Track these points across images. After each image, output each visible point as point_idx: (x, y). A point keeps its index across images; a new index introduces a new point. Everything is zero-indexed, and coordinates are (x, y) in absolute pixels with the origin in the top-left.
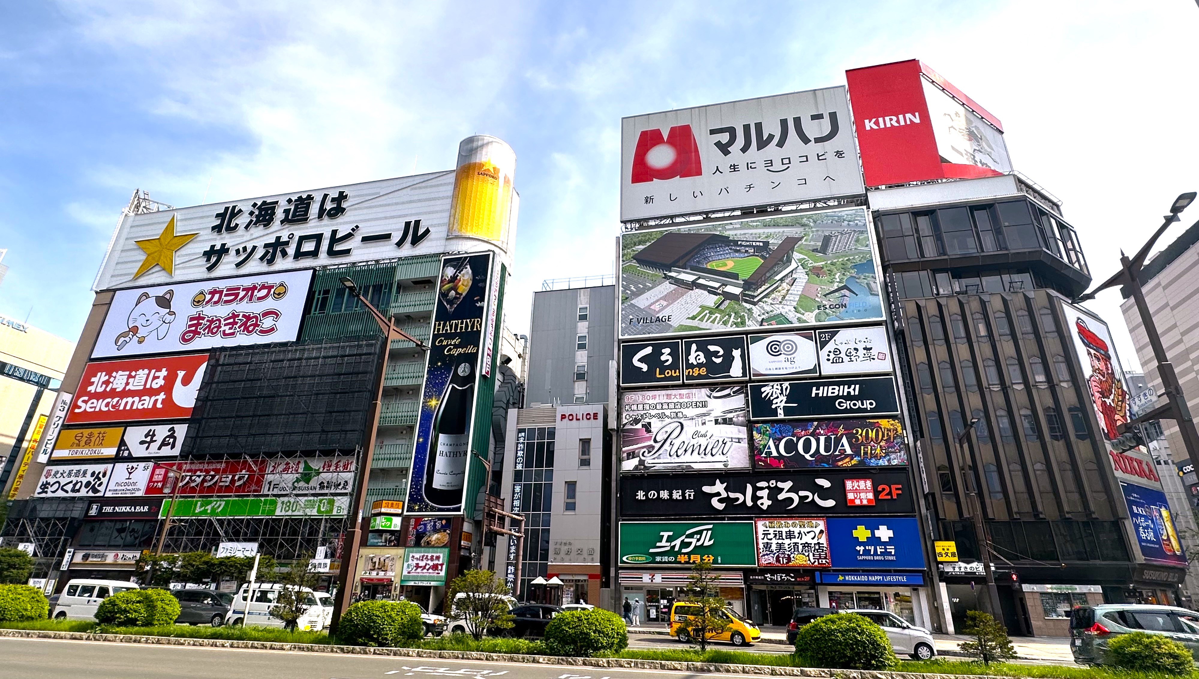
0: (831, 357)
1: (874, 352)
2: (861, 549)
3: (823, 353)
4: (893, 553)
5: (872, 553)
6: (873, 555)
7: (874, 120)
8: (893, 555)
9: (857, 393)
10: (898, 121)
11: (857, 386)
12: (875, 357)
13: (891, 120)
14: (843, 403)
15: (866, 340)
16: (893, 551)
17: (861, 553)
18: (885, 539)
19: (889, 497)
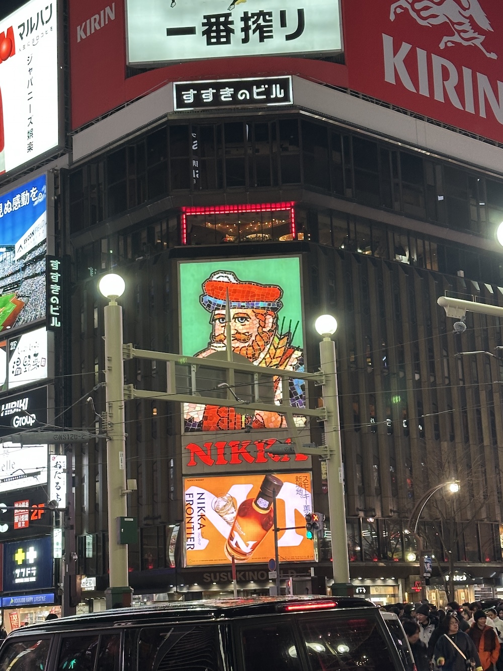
0: (14, 370)
1: (39, 357)
2: (17, 571)
3: (11, 364)
4: (34, 575)
5: (23, 576)
6: (24, 577)
7: (84, 24)
8: (34, 576)
9: (26, 409)
10: (99, 23)
11: (27, 399)
12: (39, 364)
13: (95, 19)
14: (17, 420)
15: (36, 345)
16: (34, 572)
17: (18, 576)
18: (31, 561)
19: (36, 518)
